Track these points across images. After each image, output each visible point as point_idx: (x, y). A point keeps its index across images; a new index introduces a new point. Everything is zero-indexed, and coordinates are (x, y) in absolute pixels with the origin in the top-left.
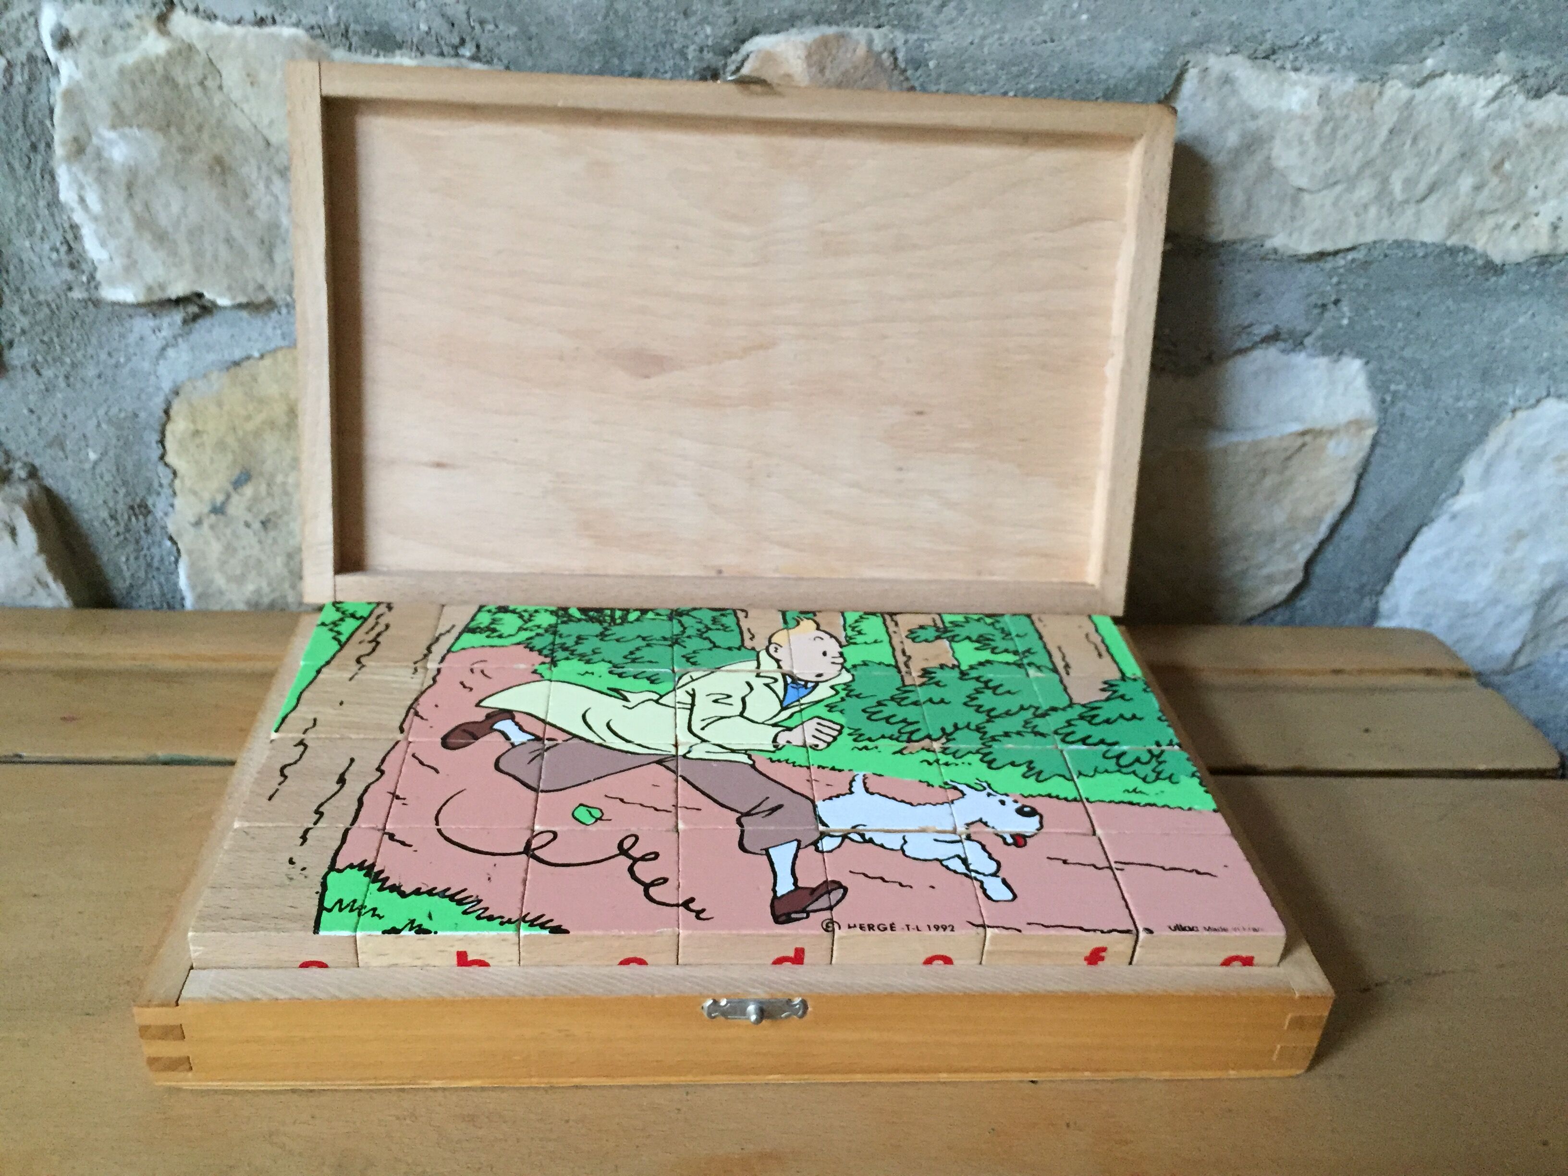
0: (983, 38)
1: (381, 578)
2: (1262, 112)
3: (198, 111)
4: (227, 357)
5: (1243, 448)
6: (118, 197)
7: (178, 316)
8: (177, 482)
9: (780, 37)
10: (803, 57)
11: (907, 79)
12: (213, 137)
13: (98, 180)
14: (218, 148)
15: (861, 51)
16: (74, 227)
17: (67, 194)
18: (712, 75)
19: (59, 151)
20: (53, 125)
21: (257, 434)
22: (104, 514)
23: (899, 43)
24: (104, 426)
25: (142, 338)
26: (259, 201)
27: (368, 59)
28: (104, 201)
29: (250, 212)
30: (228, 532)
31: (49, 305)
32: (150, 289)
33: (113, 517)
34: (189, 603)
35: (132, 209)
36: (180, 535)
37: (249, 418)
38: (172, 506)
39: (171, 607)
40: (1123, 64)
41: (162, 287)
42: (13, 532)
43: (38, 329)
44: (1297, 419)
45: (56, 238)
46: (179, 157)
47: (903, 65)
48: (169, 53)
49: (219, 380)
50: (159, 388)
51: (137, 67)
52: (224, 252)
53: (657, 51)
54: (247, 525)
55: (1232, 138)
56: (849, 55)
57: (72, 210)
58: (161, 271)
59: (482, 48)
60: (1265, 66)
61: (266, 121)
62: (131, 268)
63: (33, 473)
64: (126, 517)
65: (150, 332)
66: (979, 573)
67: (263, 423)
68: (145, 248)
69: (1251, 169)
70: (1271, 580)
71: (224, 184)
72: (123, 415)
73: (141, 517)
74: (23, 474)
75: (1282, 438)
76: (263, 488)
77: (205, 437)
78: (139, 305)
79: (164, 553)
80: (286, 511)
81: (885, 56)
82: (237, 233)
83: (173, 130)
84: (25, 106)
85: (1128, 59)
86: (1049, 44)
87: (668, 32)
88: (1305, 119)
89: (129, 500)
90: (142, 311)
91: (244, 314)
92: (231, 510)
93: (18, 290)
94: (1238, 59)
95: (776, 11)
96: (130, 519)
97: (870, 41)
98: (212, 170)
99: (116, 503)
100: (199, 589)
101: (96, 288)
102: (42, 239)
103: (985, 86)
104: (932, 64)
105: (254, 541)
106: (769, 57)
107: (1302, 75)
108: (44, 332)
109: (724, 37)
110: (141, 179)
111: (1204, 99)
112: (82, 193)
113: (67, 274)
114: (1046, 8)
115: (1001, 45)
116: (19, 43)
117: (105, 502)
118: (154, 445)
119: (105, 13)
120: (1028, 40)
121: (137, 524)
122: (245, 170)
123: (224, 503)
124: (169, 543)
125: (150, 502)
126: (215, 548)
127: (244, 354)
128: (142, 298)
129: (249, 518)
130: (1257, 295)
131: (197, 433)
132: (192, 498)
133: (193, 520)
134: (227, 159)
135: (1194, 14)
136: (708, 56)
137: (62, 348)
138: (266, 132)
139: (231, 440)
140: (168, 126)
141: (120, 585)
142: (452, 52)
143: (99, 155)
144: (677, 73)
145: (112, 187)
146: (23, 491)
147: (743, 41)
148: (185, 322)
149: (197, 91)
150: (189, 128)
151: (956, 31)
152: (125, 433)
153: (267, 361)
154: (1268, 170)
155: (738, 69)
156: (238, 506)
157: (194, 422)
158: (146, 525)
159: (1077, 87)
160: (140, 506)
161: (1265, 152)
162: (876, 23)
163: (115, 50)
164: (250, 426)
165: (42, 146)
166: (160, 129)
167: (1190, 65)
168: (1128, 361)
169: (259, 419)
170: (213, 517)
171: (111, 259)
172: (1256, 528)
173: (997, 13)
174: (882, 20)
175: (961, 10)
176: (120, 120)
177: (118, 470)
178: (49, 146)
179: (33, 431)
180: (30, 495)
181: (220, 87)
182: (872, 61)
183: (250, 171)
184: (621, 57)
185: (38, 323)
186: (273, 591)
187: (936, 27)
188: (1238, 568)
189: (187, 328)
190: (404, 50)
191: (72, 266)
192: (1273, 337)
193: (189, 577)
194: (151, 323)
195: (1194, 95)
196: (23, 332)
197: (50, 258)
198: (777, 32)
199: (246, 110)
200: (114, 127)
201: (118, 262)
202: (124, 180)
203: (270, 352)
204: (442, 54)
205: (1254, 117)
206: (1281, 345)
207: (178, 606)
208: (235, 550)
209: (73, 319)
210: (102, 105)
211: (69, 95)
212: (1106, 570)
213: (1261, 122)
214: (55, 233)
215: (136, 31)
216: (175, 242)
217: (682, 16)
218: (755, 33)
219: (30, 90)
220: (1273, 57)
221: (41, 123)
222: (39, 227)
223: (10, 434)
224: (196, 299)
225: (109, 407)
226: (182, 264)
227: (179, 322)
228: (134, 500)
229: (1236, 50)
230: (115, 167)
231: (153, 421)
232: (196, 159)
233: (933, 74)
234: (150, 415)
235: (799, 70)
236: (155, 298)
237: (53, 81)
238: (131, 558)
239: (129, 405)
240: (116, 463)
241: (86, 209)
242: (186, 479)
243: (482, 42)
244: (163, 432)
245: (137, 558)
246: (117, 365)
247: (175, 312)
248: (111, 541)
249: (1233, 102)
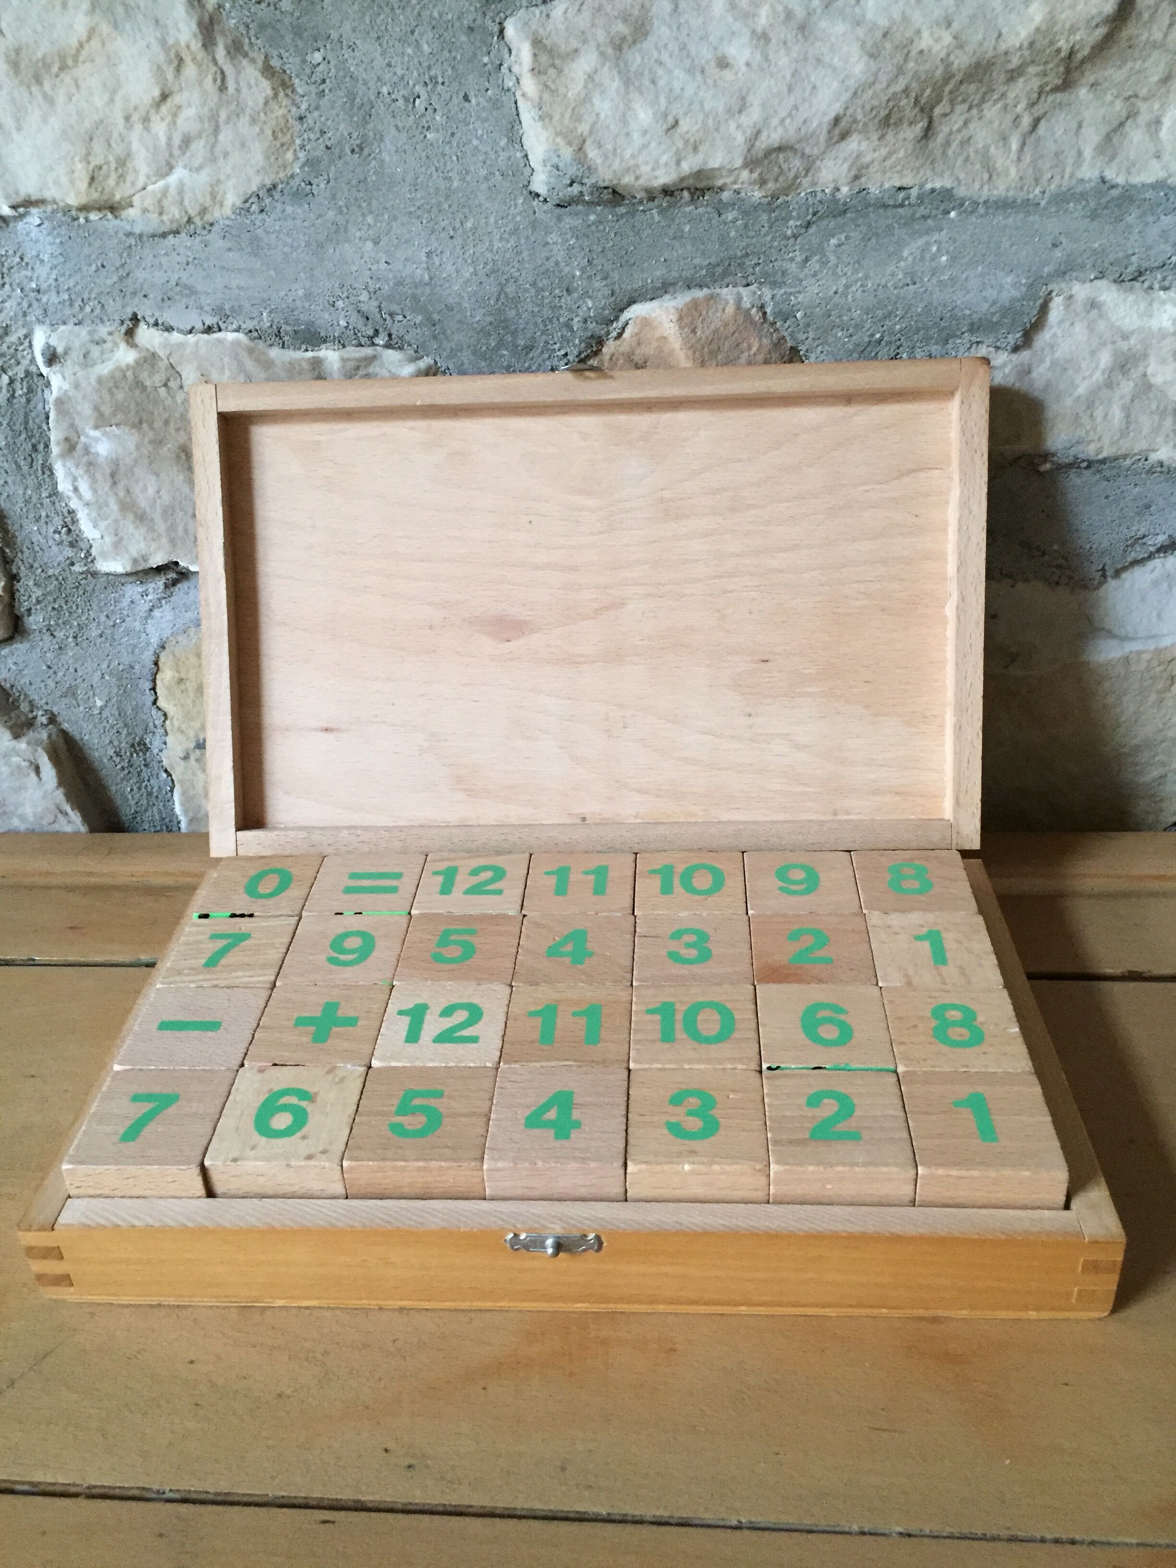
0: (847, 287)
2: (1133, 332)
3: (164, 409)
6: (105, 486)
7: (160, 582)
8: (168, 722)
9: (655, 304)
10: (674, 320)
11: (776, 330)
12: (178, 430)
13: (87, 471)
14: (181, 438)
15: (730, 309)
16: (71, 512)
17: (64, 486)
19: (55, 449)
20: (49, 429)
22: (111, 752)
23: (767, 298)
24: (107, 678)
25: (132, 602)
27: (299, 354)
28: (95, 491)
31: (57, 579)
32: (135, 561)
33: (118, 754)
34: (183, 826)
35: (116, 494)
36: (173, 768)
38: (165, 743)
39: (169, 830)
40: (985, 299)
41: (145, 559)
42: (37, 770)
43: (50, 598)
45: (58, 521)
46: (150, 448)
47: (771, 318)
48: (137, 362)
49: (196, 635)
50: (148, 644)
51: (112, 376)
53: (546, 326)
56: (719, 314)
57: (69, 498)
58: (142, 545)
59: (394, 337)
60: (1132, 288)
62: (118, 545)
63: (53, 719)
64: (128, 754)
65: (139, 596)
66: (835, 812)
68: (129, 527)
69: (1127, 387)
71: (189, 468)
72: (121, 667)
73: (141, 754)
74: (44, 720)
77: (187, 684)
78: (127, 574)
79: (162, 784)
81: (754, 311)
83: (145, 426)
84: (26, 415)
85: (991, 294)
86: (911, 287)
87: (553, 308)
89: (129, 739)
90: (131, 579)
93: (32, 567)
94: (1102, 284)
95: (649, 281)
96: (132, 755)
97: (739, 300)
98: (178, 456)
99: (120, 743)
100: (191, 814)
101: (92, 561)
102: (47, 523)
103: (851, 330)
104: (799, 315)
106: (646, 323)
107: (1171, 294)
108: (55, 601)
109: (603, 309)
110: (122, 470)
111: (1072, 324)
112: (76, 484)
113: (69, 552)
114: (906, 253)
115: (863, 291)
116: (18, 363)
117: (111, 742)
118: (147, 691)
119: (83, 332)
120: (889, 285)
121: (138, 760)
123: (205, 740)
124: (165, 775)
125: (147, 741)
126: (202, 778)
128: (129, 569)
130: (1148, 507)
131: (181, 681)
132: (181, 737)
133: (182, 756)
135: (1055, 245)
136: (592, 326)
137: (70, 613)
140: (141, 422)
141: (126, 812)
142: (368, 342)
143: (87, 451)
145: (99, 476)
146: (44, 735)
147: (622, 310)
148: (166, 586)
149: (162, 391)
150: (158, 424)
151: (820, 283)
152: (125, 682)
154: (1146, 387)
155: (620, 335)
157: (178, 671)
158: (145, 760)
159: (943, 324)
160: (139, 744)
161: (1141, 369)
162: (744, 282)
163: (94, 363)
165: (41, 447)
166: (134, 426)
167: (1054, 294)
168: (963, 599)
170: (198, 752)
171: (102, 537)
173: (858, 262)
174: (750, 278)
175: (824, 263)
176: (101, 421)
177: (120, 714)
178: (47, 446)
179: (51, 684)
180: (50, 736)
181: (181, 387)
182: (741, 319)
184: (514, 334)
185: (50, 593)
187: (801, 281)
189: (168, 593)
191: (72, 545)
192: (1170, 547)
193: (182, 804)
194: (140, 589)
195: (1061, 322)
196: (38, 602)
197: (54, 540)
198: (652, 299)
200: (96, 427)
201: (108, 540)
202: (108, 471)
204: (360, 345)
205: (1126, 337)
207: (175, 829)
209: (77, 588)
210: (86, 409)
211: (59, 402)
212: (959, 801)
213: (1133, 341)
214: (56, 519)
215: (109, 345)
216: (152, 520)
217: (565, 293)
218: (632, 302)
219: (28, 401)
220: (1141, 279)
221: (40, 427)
222: (44, 514)
223: (34, 687)
224: (172, 566)
225: (110, 661)
226: (159, 537)
227: (162, 587)
228: (134, 739)
229: (1101, 276)
230: (101, 460)
231: (146, 672)
232: (165, 449)
233: (801, 323)
234: (143, 666)
235: (672, 332)
236: (140, 568)
237: (46, 391)
238: (135, 788)
239: (126, 659)
240: (118, 708)
241: (80, 497)
242: (175, 720)
243: (393, 331)
244: (154, 681)
245: (139, 788)
246: (114, 626)
247: (158, 578)
248: (117, 774)
249: (1102, 325)
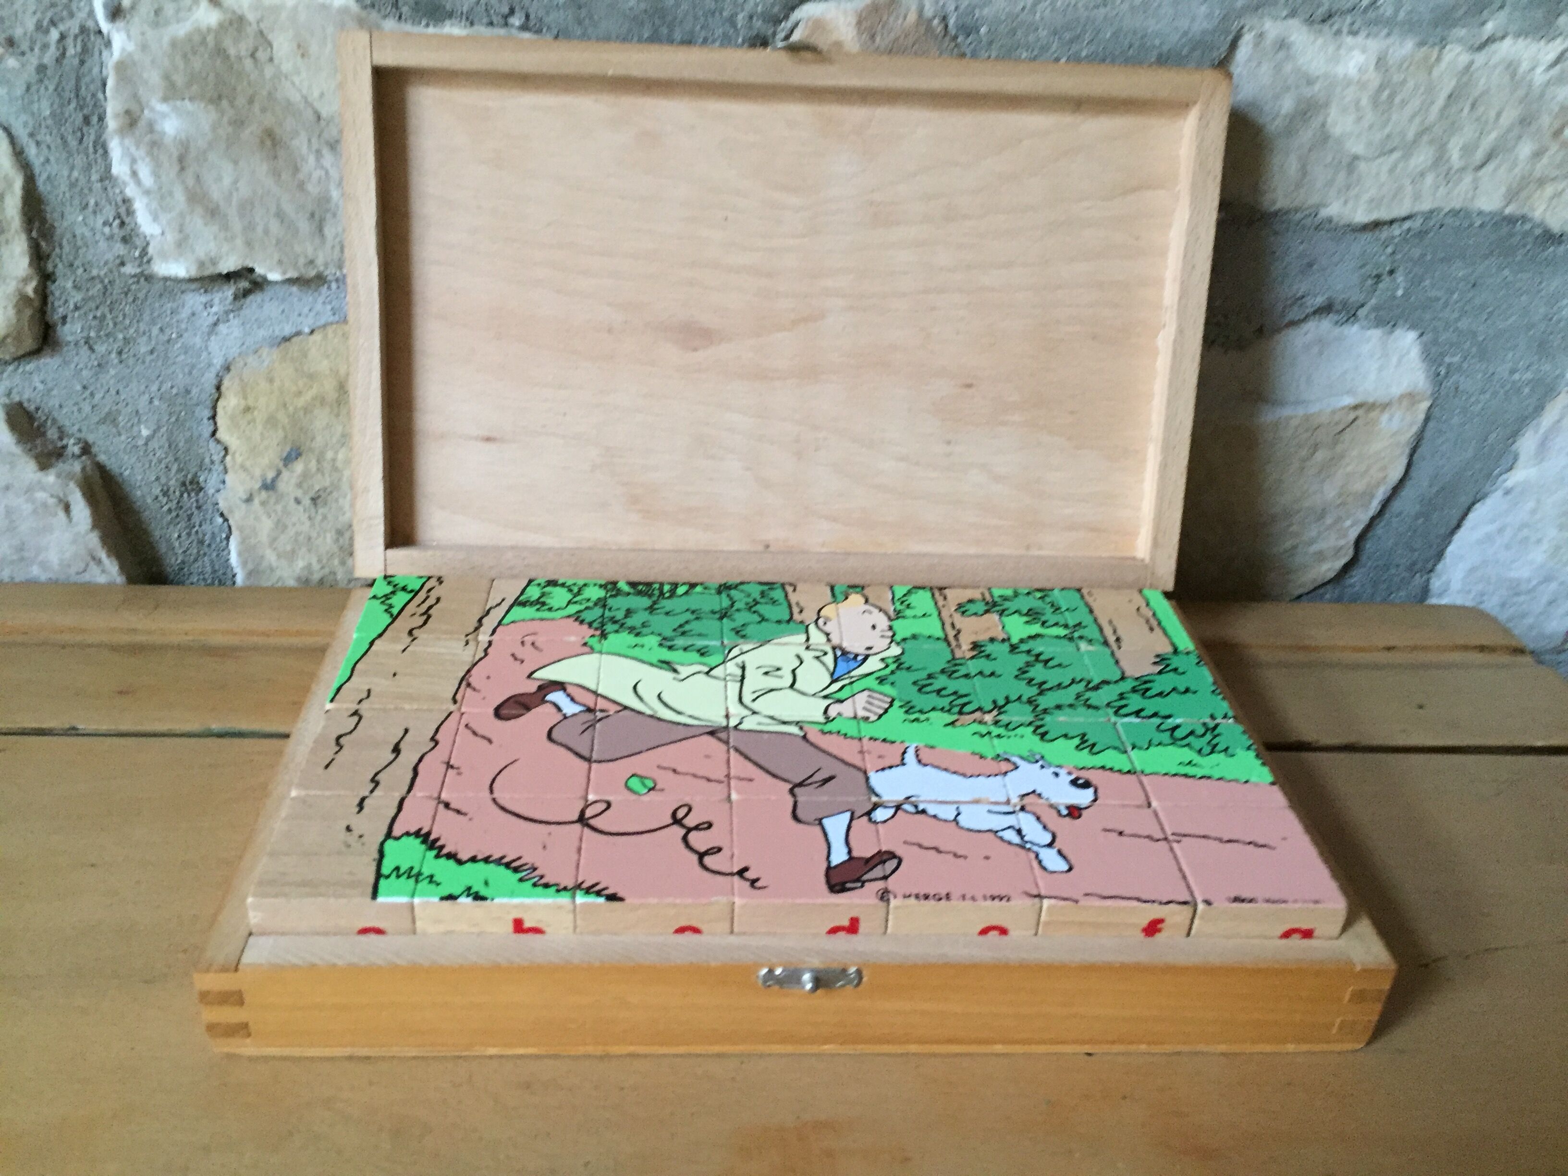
1: (430, 553)
2: (1318, 77)
3: (249, 84)
4: (277, 333)
5: (1294, 423)
6: (170, 171)
7: (229, 291)
8: (228, 458)
9: (830, 4)
10: (853, 24)
11: (958, 46)
12: (264, 110)
13: (150, 153)
14: (269, 120)
15: (912, 17)
16: (126, 201)
17: (119, 168)
18: (761, 42)
19: (112, 123)
20: (106, 98)
21: (306, 410)
22: (157, 491)
23: (950, 9)
24: (156, 402)
25: (193, 314)
26: (310, 175)
27: (419, 29)
28: (156, 174)
29: (301, 186)
30: (279, 508)
31: (102, 282)
32: (201, 264)
33: (165, 493)
34: (240, 579)
35: (183, 182)
36: (231, 511)
37: (299, 393)
38: (224, 482)
39: (221, 583)
40: (1177, 29)
41: (214, 262)
42: (67, 508)
43: (92, 305)
44: (1349, 392)
45: (109, 212)
46: (230, 130)
47: (952, 30)
48: (221, 25)
49: (270, 356)
50: (210, 365)
51: (188, 39)
52: (275, 227)
53: (706, 20)
54: (298, 501)
55: (1287, 105)
56: (900, 22)
57: (125, 184)
58: (212, 245)
59: (532, 17)
60: (1320, 31)
61: (316, 94)
62: (182, 244)
63: (86, 449)
64: (178, 493)
65: (201, 307)
66: (1028, 548)
67: (314, 399)
68: (197, 222)
69: (1306, 135)
70: (1321, 556)
71: (275, 157)
72: (174, 391)
73: (193, 494)
74: (76, 450)
75: (1334, 412)
76: (313, 465)
77: (256, 413)
78: (191, 280)
79: (216, 530)
80: (336, 486)
81: (936, 22)
82: (289, 208)
83: (225, 103)
84: (78, 79)
85: (1183, 24)
86: (1102, 9)
88: (1362, 85)
89: (180, 476)
90: (194, 286)
91: (294, 289)
92: (282, 486)
93: (71, 265)
94: (1294, 23)
96: (182, 495)
97: (921, 7)
98: (262, 142)
99: (169, 480)
100: (250, 566)
101: (149, 261)
102: (95, 212)
103: (1037, 52)
104: (983, 30)
105: (304, 517)
106: (818, 25)
107: (1360, 39)
108: (97, 308)
109: (773, 5)
110: (193, 153)
111: (1260, 63)
112: (135, 167)
113: (120, 249)
115: (1052, 11)
116: (72, 15)
117: (158, 479)
118: (205, 421)
121: (189, 502)
122: (295, 143)
123: (274, 480)
124: (220, 520)
125: (201, 479)
126: (266, 525)
127: (294, 331)
128: (194, 273)
129: (299, 493)
130: (1310, 265)
131: (248, 409)
132: (244, 475)
133: (244, 497)
134: (278, 131)
136: (758, 24)
137: (115, 324)
138: (318, 105)
139: (282, 417)
140: (220, 97)
141: (172, 562)
142: (502, 21)
143: (151, 128)
144: (727, 41)
145: (164, 161)
146: (77, 467)
147: (793, 9)
148: (236, 297)
149: (248, 63)
150: (241, 101)
152: (178, 409)
153: (317, 337)
154: (1324, 138)
155: (787, 37)
156: (288, 483)
157: (245, 398)
158: (197, 501)
159: (1131, 52)
160: (191, 483)
161: (1320, 119)
163: (167, 23)
164: (301, 402)
165: (94, 119)
166: (211, 101)
167: (1245, 29)
168: (1180, 331)
169: (308, 396)
170: (264, 494)
171: (163, 233)
172: (1307, 504)
176: (171, 93)
177: (170, 446)
178: (101, 119)
179: (87, 408)
180: (84, 469)
181: (271, 60)
182: (922, 30)
183: (300, 144)
184: (671, 25)
185: (92, 298)
186: (322, 568)
188: (1288, 544)
189: (238, 304)
190: (453, 20)
191: (125, 240)
192: (1326, 309)
193: (240, 554)
194: (204, 299)
195: (1249, 60)
196: (77, 308)
197: (103, 234)
199: (297, 83)
200: (165, 99)
201: (171, 237)
202: (175, 154)
203: (319, 328)
204: (491, 24)
205: (1310, 82)
206: (1333, 317)
207: (229, 583)
208: (285, 527)
209: (126, 294)
210: (154, 77)
211: (122, 67)
212: (1156, 543)
213: (1317, 87)
214: (108, 207)
216: (225, 216)
218: (804, 1)
219: (82, 62)
220: (1330, 22)
221: (94, 95)
222: (92, 202)
223: (64, 411)
224: (246, 273)
225: (161, 383)
226: (233, 238)
227: (231, 298)
228: (186, 476)
229: (1293, 14)
230: (168, 140)
231: (204, 396)
232: (247, 132)
233: (985, 40)
234: (201, 390)
235: (850, 36)
236: (207, 273)
237: (105, 53)
238: (184, 534)
239: (181, 379)
240: (168, 440)
241: (138, 182)
242: (237, 455)
243: (532, 12)
244: (214, 408)
245: (189, 534)
246: (169, 341)
247: (226, 287)
248: (162, 518)
249: (1288, 68)
